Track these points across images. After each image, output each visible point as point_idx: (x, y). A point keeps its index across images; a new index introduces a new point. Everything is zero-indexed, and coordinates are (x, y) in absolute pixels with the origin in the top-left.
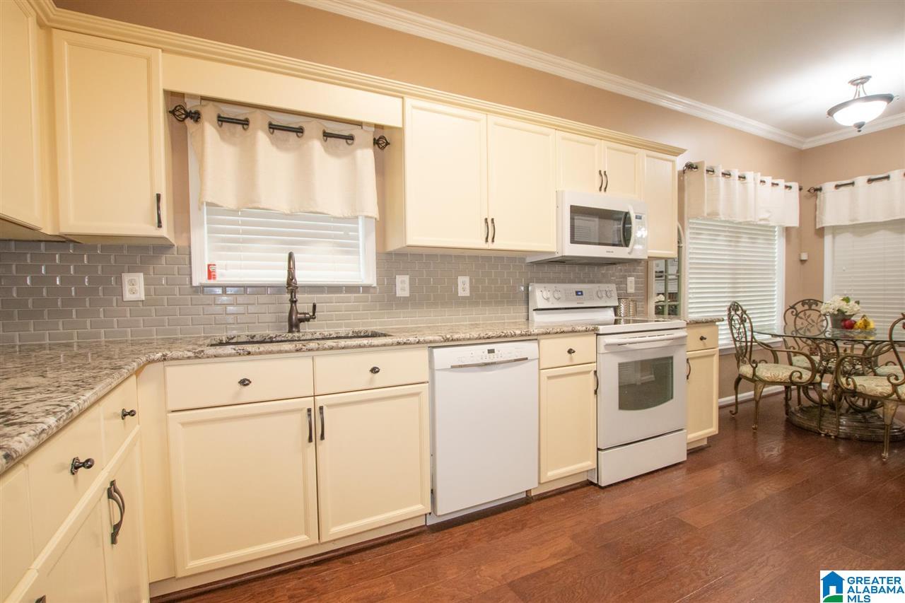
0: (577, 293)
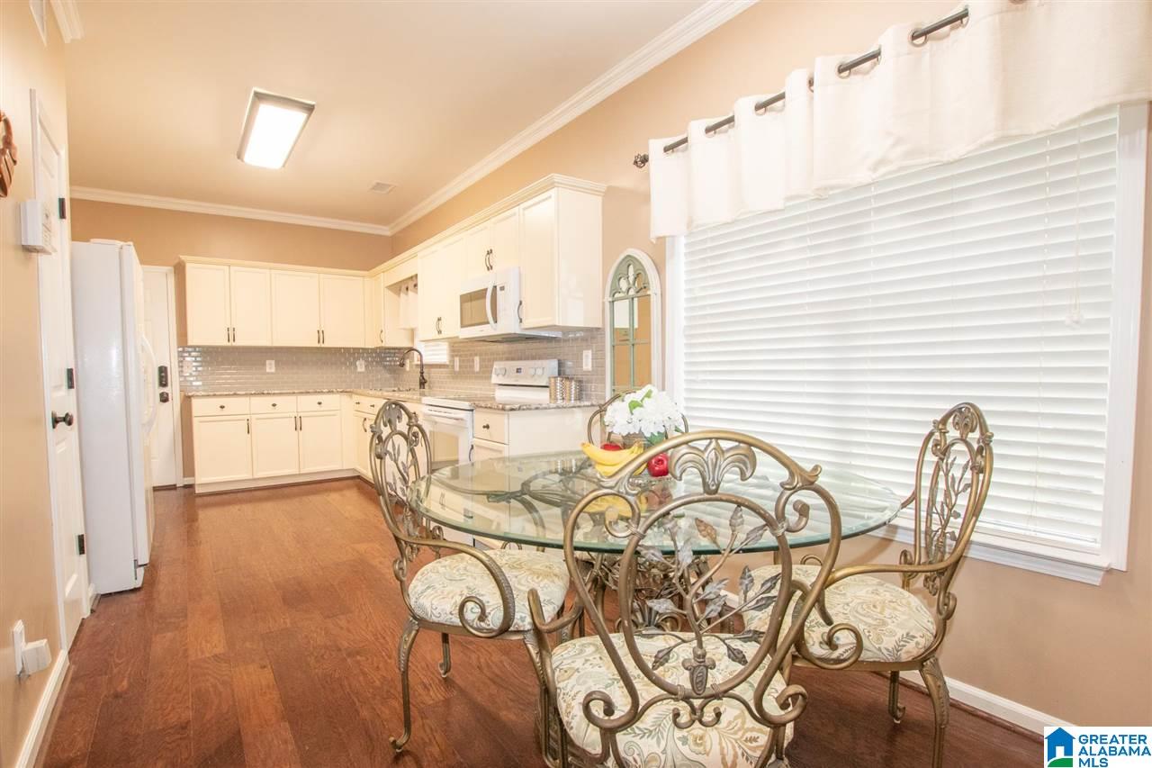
0: (517, 371)
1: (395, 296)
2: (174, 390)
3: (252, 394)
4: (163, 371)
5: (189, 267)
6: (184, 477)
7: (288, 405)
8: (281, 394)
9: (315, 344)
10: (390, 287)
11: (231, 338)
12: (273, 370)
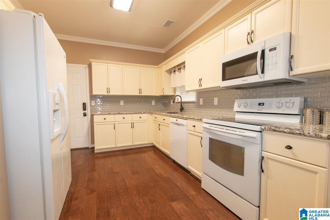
0: (260, 104)
1: (168, 75)
2: (88, 111)
3: (116, 114)
4: (84, 104)
5: (93, 64)
6: (92, 144)
7: (129, 118)
8: (126, 114)
9: (138, 94)
10: (167, 71)
11: (108, 92)
12: (123, 104)
